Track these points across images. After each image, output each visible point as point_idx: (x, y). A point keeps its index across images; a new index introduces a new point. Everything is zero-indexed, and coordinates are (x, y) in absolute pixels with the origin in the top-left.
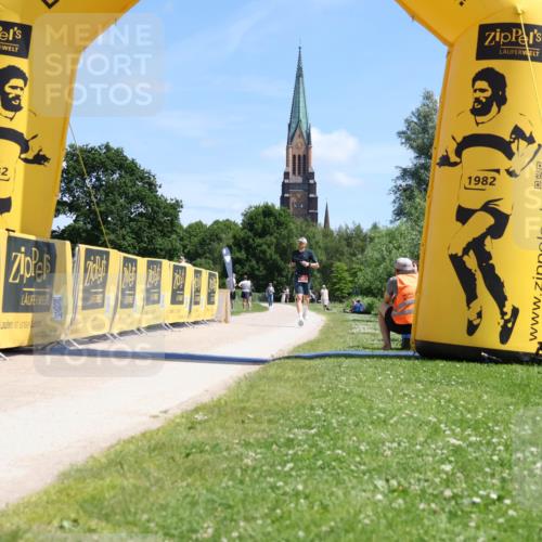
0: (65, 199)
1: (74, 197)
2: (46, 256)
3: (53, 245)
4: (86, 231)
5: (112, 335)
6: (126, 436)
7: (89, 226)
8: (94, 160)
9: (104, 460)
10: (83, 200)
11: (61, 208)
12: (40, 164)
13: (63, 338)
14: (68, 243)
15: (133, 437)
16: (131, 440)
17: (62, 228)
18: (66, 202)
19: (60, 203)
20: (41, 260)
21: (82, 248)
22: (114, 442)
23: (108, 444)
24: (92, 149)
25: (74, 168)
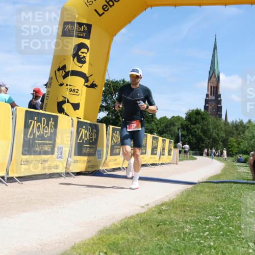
0: (103, 104)
1: (107, 103)
2: (94, 130)
3: (98, 125)
4: (112, 119)
5: (123, 168)
6: (129, 215)
7: (114, 117)
8: (117, 87)
9: (119, 226)
10: (111, 105)
11: (102, 108)
12: (93, 88)
13: (101, 168)
14: (104, 125)
15: (133, 216)
16: (131, 217)
17: (101, 118)
18: (104, 106)
19: (102, 106)
20: (92, 132)
21: (111, 127)
22: (124, 218)
23: (121, 219)
24: (117, 81)
25: (108, 90)
